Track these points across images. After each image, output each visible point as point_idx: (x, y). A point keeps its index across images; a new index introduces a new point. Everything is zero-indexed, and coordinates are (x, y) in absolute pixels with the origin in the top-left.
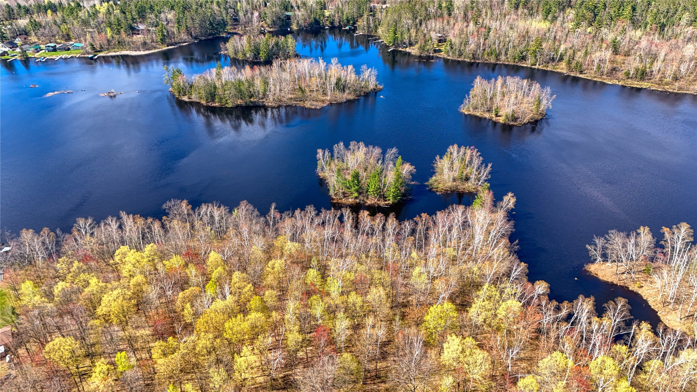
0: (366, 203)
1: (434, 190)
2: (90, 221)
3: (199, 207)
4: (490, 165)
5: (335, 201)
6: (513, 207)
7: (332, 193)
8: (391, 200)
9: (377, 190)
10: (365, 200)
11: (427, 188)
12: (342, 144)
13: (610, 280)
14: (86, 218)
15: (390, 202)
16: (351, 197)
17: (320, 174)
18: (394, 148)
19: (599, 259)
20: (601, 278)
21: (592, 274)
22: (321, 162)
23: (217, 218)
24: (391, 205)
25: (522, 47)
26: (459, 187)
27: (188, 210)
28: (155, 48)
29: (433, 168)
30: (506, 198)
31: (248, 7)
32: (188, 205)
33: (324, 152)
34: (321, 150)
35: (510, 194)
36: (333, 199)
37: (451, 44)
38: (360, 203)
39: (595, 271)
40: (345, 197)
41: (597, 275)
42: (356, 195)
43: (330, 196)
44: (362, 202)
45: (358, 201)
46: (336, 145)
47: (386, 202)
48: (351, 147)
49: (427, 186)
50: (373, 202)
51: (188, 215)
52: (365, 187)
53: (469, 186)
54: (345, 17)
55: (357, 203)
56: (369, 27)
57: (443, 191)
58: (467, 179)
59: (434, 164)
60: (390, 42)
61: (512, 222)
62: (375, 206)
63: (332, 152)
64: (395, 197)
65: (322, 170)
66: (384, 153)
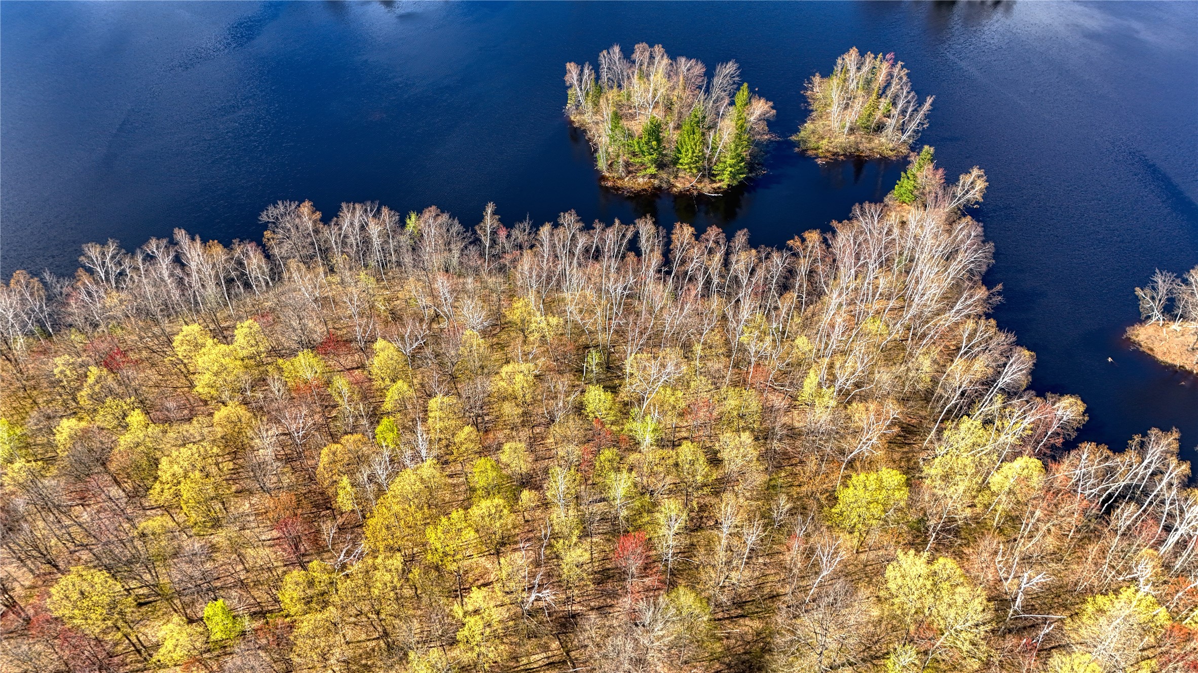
0: (674, 186)
1: (810, 153)
2: (112, 248)
3: (337, 217)
4: (929, 100)
5: (610, 184)
6: (979, 197)
7: (602, 165)
8: (726, 180)
9: (697, 162)
10: (672, 180)
11: (797, 150)
12: (617, 49)
13: (1178, 363)
14: (103, 243)
15: (724, 185)
16: (643, 173)
17: (572, 118)
18: (730, 64)
19: (1157, 314)
20: (1160, 357)
21: (1141, 349)
22: (576, 93)
23: (376, 242)
24: (725, 192)
26: (861, 147)
27: (315, 222)
29: (805, 99)
30: (966, 179)
32: (314, 212)
33: (582, 71)
34: (572, 64)
35: (975, 172)
36: (604, 178)
38: (660, 187)
39: (1149, 342)
40: (629, 172)
41: (1152, 350)
42: (652, 170)
43: (598, 172)
44: (664, 186)
45: (656, 182)
46: (605, 52)
47: (715, 185)
48: (637, 56)
49: (796, 144)
50: (688, 185)
51: (316, 231)
52: (670, 153)
53: (882, 145)
55: (655, 188)
57: (828, 154)
58: (880, 128)
59: (806, 89)
61: (990, 246)
62: (691, 194)
63: (596, 68)
64: (733, 175)
65: (577, 107)
66: (709, 74)
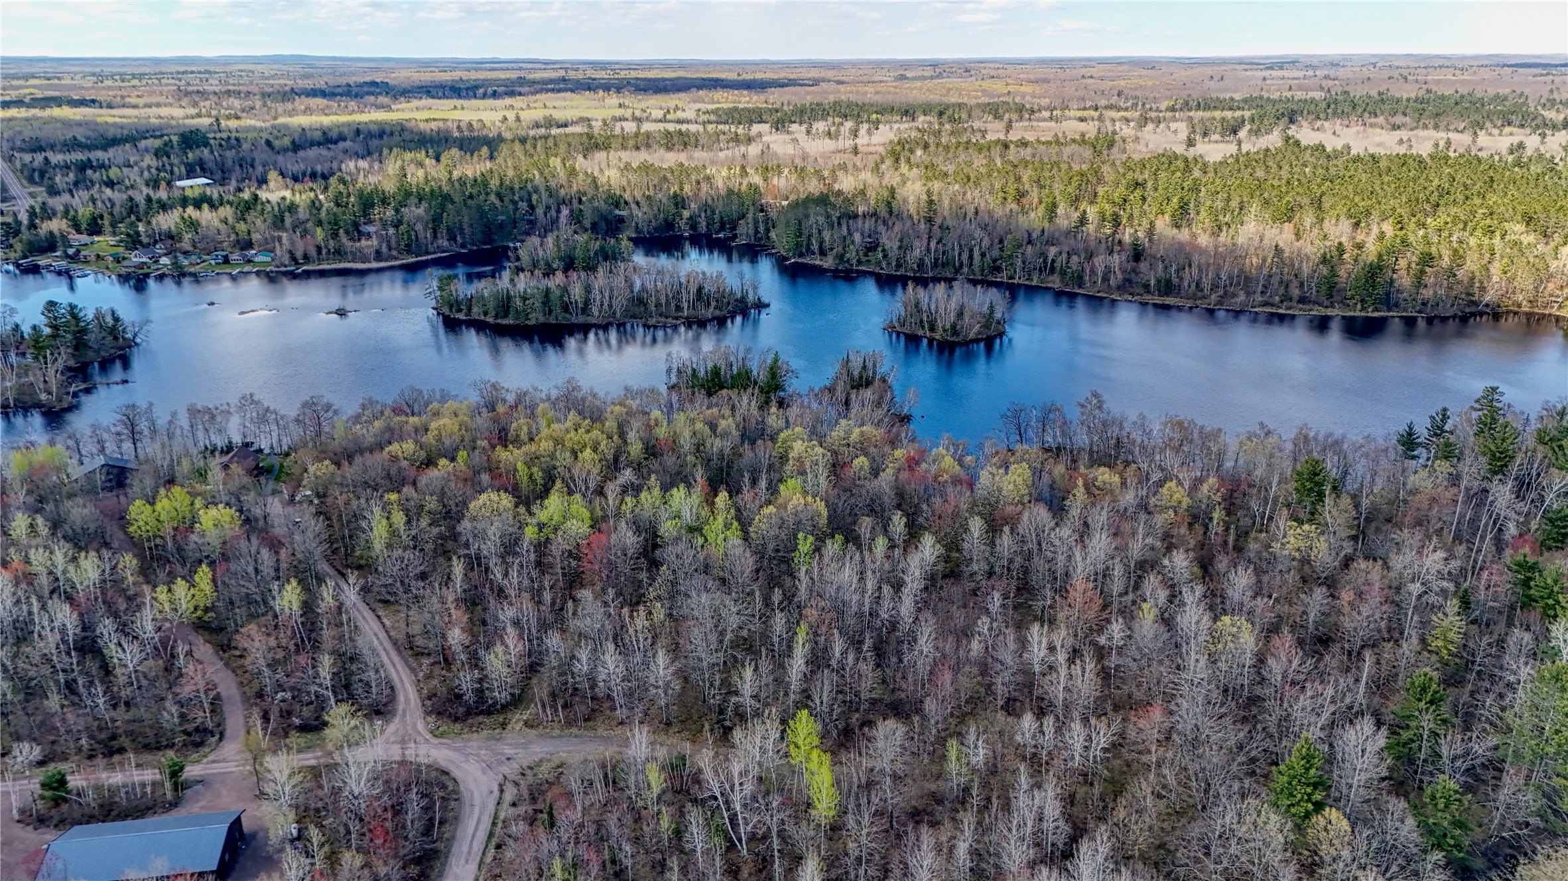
25: (996, 254)
28: (396, 259)
31: (551, 201)
37: (884, 250)
54: (717, 218)
56: (757, 232)
60: (791, 250)
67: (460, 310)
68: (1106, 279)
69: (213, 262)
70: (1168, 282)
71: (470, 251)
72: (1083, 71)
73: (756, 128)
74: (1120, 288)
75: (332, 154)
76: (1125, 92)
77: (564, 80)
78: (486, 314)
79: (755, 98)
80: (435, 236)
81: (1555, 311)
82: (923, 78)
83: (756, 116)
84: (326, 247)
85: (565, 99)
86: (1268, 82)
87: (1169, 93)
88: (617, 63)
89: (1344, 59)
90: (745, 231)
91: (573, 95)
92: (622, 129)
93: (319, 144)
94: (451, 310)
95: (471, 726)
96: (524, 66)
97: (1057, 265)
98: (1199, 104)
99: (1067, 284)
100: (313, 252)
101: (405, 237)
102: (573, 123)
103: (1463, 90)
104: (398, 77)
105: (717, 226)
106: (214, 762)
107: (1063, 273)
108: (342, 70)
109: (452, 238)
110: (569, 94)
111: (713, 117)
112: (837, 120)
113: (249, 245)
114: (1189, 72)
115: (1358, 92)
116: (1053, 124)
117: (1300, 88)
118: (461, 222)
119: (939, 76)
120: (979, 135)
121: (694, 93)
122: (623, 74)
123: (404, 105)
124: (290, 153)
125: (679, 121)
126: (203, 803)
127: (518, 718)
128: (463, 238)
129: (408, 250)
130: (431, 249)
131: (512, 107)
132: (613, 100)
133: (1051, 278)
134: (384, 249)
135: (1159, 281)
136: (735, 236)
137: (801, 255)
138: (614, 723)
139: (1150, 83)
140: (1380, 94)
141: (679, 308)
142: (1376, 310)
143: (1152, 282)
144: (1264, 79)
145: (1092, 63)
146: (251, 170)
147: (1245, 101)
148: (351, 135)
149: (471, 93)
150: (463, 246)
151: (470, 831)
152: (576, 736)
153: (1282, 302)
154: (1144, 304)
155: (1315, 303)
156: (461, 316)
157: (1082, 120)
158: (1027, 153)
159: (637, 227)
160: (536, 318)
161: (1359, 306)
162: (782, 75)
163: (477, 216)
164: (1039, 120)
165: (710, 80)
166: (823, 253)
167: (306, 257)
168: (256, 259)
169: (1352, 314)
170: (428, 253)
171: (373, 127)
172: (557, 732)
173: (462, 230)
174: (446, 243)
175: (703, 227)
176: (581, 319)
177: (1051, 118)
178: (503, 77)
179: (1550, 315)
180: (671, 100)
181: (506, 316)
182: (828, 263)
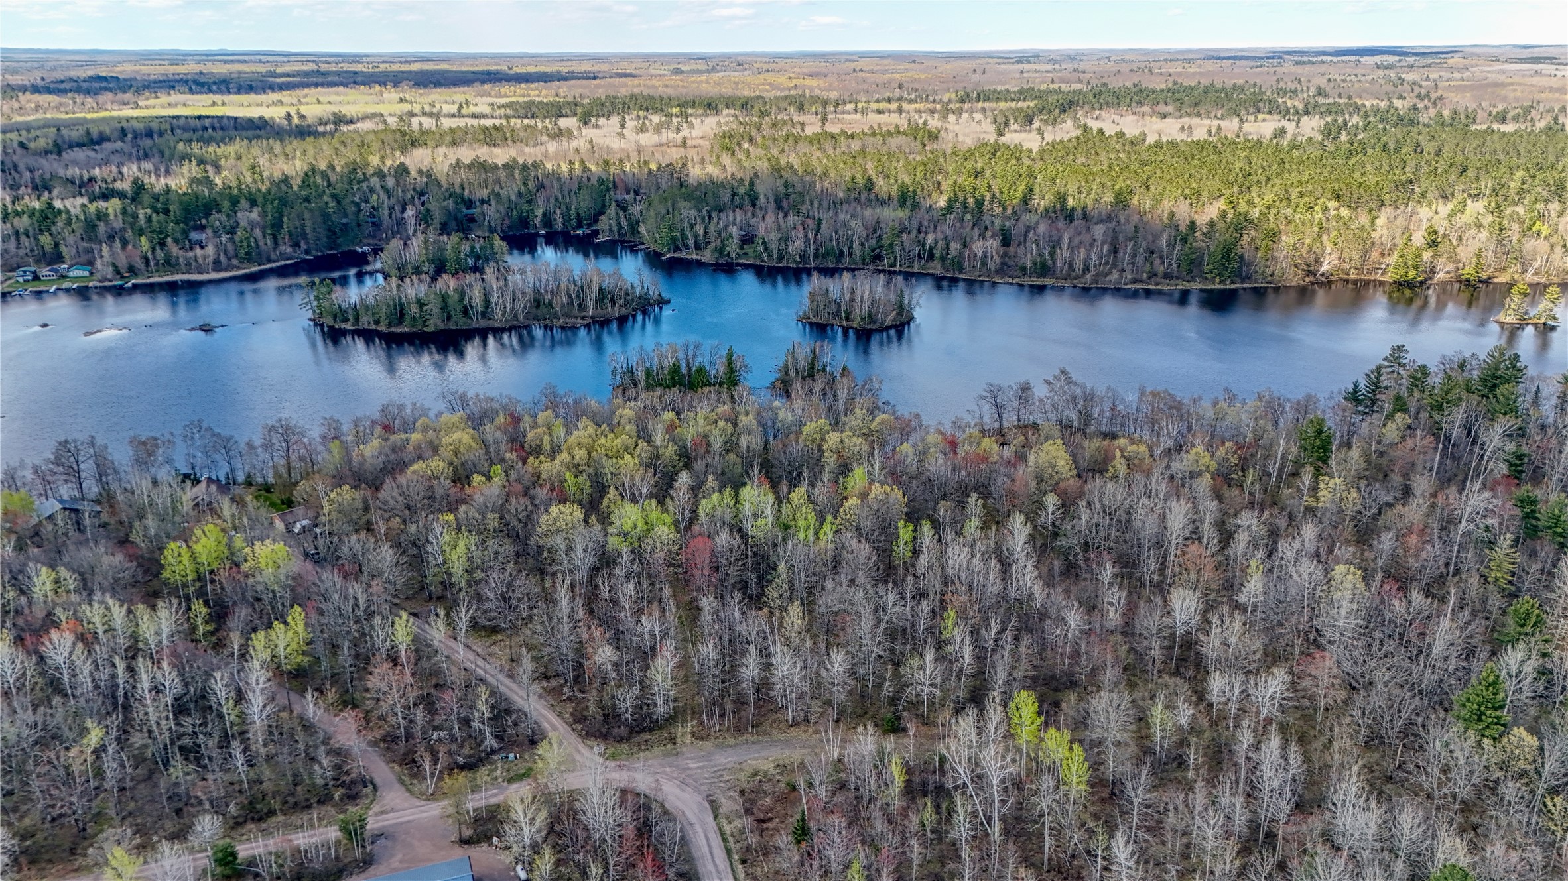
25: (873, 242)
28: (238, 268)
31: (392, 201)
37: (764, 242)
54: (573, 214)
56: (620, 228)
60: (664, 246)
67: (346, 320)
68: (984, 264)
69: (21, 280)
70: (1044, 265)
71: (316, 257)
72: (852, 65)
73: (563, 123)
74: (998, 272)
75: (100, 156)
76: (906, 85)
77: (319, 73)
78: (377, 322)
79: (544, 92)
80: (276, 243)
81: (1379, 277)
82: (700, 72)
83: (557, 111)
84: (155, 258)
85: (338, 94)
86: (1025, 75)
87: (945, 85)
88: (368, 56)
89: (1078, 54)
90: (606, 226)
91: (347, 90)
92: (420, 124)
93: (80, 145)
94: (335, 320)
95: (639, 745)
96: (263, 58)
97: (937, 253)
98: (979, 95)
99: (948, 270)
100: (139, 264)
101: (245, 244)
102: (364, 118)
103: (1205, 82)
104: (125, 70)
105: (574, 222)
106: (382, 813)
107: (943, 259)
108: (51, 64)
109: (296, 245)
110: (341, 88)
111: (509, 112)
112: (642, 113)
113: (58, 258)
114: (949, 66)
115: (1116, 83)
116: (858, 116)
117: (1062, 80)
118: (303, 227)
119: (713, 70)
120: (798, 127)
121: (477, 87)
122: (383, 67)
123: (152, 102)
124: (55, 156)
125: (474, 116)
126: (400, 856)
127: (684, 730)
128: (307, 243)
129: (249, 258)
130: (273, 257)
131: (281, 102)
132: (391, 95)
133: (931, 264)
134: (222, 258)
135: (1035, 264)
136: (596, 233)
137: (677, 249)
138: (783, 726)
139: (923, 77)
140: (1135, 85)
141: (582, 308)
142: (1232, 282)
143: (1029, 266)
144: (1022, 72)
145: (854, 57)
146: (16, 176)
147: (1021, 92)
148: (116, 134)
149: (223, 87)
150: (307, 252)
151: (705, 849)
152: (753, 743)
153: (1150, 278)
154: (1021, 286)
155: (1178, 278)
156: (348, 326)
157: (879, 112)
158: (856, 145)
159: (490, 226)
160: (435, 324)
161: (1217, 280)
162: (555, 69)
163: (320, 220)
164: (844, 112)
165: (483, 73)
166: (698, 247)
167: (132, 270)
168: (71, 274)
169: (1211, 287)
170: (269, 261)
171: (139, 126)
172: (731, 741)
173: (304, 235)
174: (289, 250)
175: (559, 224)
176: (483, 324)
177: (856, 111)
178: (248, 70)
179: (1375, 281)
180: (459, 94)
181: (400, 323)
182: (707, 256)
